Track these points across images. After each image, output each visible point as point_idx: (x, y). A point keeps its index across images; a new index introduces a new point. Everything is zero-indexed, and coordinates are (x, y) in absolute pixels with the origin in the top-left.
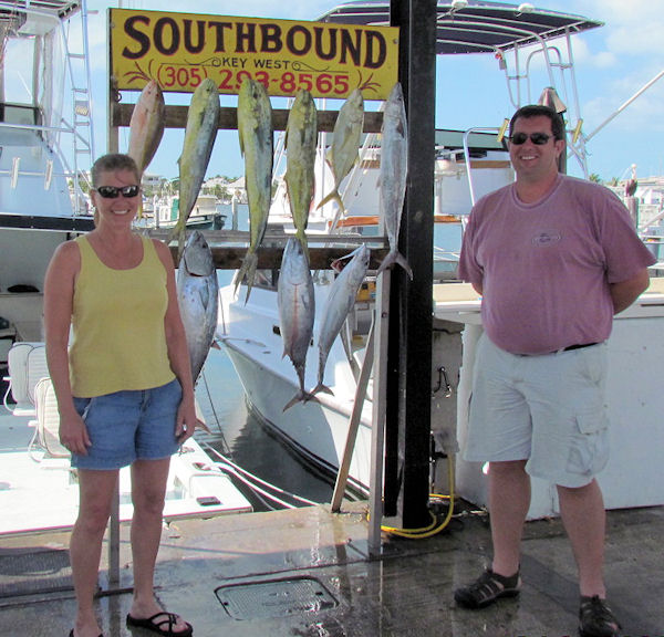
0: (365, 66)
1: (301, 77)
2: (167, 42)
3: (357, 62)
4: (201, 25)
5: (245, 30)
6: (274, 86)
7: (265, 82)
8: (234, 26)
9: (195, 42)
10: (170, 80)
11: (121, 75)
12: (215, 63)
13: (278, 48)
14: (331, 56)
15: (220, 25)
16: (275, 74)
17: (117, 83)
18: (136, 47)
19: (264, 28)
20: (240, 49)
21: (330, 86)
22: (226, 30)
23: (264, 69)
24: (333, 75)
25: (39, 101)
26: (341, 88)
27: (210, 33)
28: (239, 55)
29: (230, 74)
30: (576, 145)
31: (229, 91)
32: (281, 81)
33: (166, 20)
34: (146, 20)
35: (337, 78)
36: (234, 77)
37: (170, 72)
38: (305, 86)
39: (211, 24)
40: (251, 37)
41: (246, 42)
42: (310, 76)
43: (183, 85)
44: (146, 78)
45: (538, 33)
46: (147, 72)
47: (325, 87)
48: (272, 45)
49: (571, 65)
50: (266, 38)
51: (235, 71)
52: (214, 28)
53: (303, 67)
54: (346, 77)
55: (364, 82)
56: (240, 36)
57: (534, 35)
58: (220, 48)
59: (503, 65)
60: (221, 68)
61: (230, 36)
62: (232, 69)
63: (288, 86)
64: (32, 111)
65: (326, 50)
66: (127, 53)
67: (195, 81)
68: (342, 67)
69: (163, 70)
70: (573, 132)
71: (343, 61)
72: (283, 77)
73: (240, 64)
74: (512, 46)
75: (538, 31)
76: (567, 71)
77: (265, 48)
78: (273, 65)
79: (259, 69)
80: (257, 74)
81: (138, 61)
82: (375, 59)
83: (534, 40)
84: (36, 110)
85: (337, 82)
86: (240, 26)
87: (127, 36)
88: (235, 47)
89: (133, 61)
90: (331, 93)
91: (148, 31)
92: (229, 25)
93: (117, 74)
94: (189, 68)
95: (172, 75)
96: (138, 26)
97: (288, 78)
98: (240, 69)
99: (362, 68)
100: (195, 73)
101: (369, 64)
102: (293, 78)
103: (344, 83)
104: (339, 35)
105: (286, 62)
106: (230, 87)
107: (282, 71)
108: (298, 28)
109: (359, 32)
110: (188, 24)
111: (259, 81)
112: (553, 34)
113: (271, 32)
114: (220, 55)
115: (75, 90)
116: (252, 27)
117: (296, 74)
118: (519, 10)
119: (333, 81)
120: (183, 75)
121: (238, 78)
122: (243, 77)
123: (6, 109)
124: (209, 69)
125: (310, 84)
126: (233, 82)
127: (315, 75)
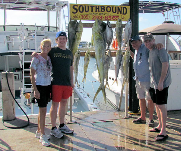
1: (109, 17)
2: (81, 10)
3: (121, 13)
4: (88, 6)
5: (97, 7)
7: (102, 18)
8: (95, 7)
9: (87, 10)
10: (82, 18)
11: (72, 17)
12: (91, 14)
13: (104, 11)
14: (115, 12)
15: (92, 6)
16: (104, 16)
18: (75, 11)
19: (101, 7)
20: (96, 11)
22: (93, 7)
23: (101, 15)
25: (57, 26)
26: (117, 19)
27: (90, 8)
28: (96, 13)
32: (105, 18)
33: (81, 6)
34: (77, 6)
35: (117, 17)
38: (110, 19)
39: (90, 6)
40: (98, 9)
41: (97, 10)
43: (84, 19)
44: (77, 17)
46: (77, 16)
48: (103, 10)
49: (179, 15)
50: (102, 9)
51: (95, 16)
52: (91, 7)
53: (109, 15)
54: (119, 17)
55: (122, 17)
56: (96, 9)
58: (92, 11)
59: (164, 15)
60: (93, 15)
61: (94, 9)
62: (95, 15)
63: (106, 19)
64: (56, 28)
65: (114, 11)
66: (73, 13)
67: (87, 18)
68: (118, 15)
69: (80, 16)
71: (118, 13)
72: (105, 17)
73: (96, 14)
74: (166, 11)
75: (171, 7)
76: (178, 17)
77: (101, 11)
78: (103, 14)
79: (100, 15)
81: (75, 14)
82: (125, 13)
83: (170, 10)
84: (57, 28)
85: (117, 18)
86: (96, 7)
87: (73, 9)
88: (95, 11)
89: (74, 14)
90: (115, 20)
91: (77, 8)
92: (94, 6)
94: (86, 15)
95: (82, 17)
96: (75, 7)
97: (106, 17)
98: (96, 15)
101: (123, 14)
102: (107, 17)
104: (117, 8)
105: (106, 14)
106: (94, 19)
107: (105, 16)
108: (108, 6)
109: (121, 7)
110: (85, 6)
112: (175, 8)
114: (92, 12)
115: (66, 24)
116: (99, 7)
117: (108, 16)
118: (165, 3)
119: (116, 17)
120: (85, 17)
121: (96, 17)
122: (97, 17)
123: (50, 28)
124: (90, 16)
125: (111, 18)
126: (95, 18)
127: (112, 16)
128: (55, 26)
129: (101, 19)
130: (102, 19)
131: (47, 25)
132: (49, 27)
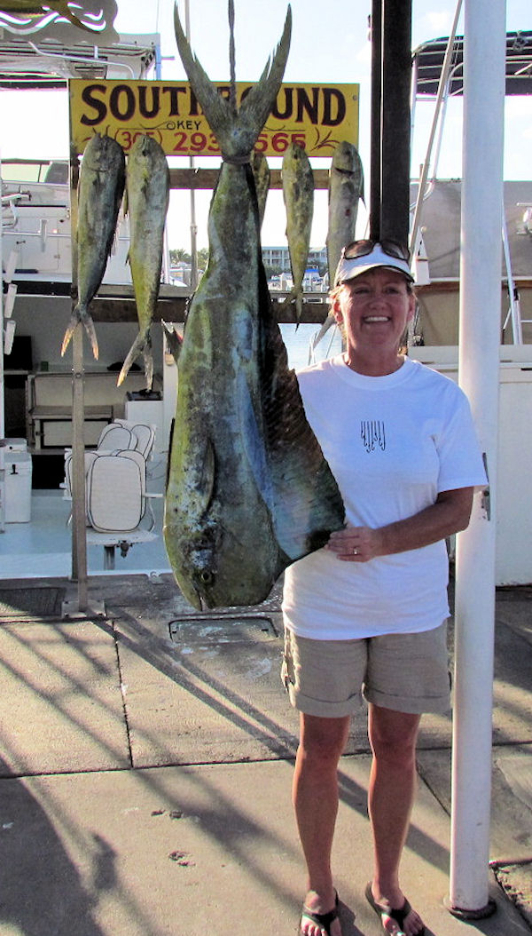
0: (323, 123)
2: (123, 108)
3: (314, 121)
4: (156, 90)
8: (188, 91)
9: (150, 108)
10: (126, 144)
11: (79, 140)
12: (170, 126)
14: (287, 115)
15: (174, 89)
18: (93, 114)
20: (194, 112)
22: (180, 95)
24: (290, 134)
27: (165, 99)
28: (193, 118)
29: (185, 136)
31: (185, 153)
33: (121, 87)
34: (102, 89)
35: (294, 137)
36: (189, 139)
37: (126, 136)
39: (165, 89)
42: (266, 136)
47: (281, 146)
51: (189, 134)
52: (168, 94)
54: (303, 136)
55: (322, 139)
58: (174, 111)
60: (176, 131)
61: (184, 100)
62: (186, 131)
65: (282, 110)
66: (85, 120)
68: (299, 126)
69: (119, 135)
71: (300, 119)
73: (194, 126)
81: (96, 127)
82: (333, 117)
87: (84, 104)
88: (189, 110)
89: (91, 127)
91: (105, 98)
92: (183, 90)
93: (76, 140)
94: (144, 132)
95: (129, 140)
96: (95, 94)
98: (194, 131)
99: (319, 126)
100: (151, 136)
101: (327, 121)
104: (295, 95)
106: (185, 149)
109: (316, 92)
110: (142, 90)
113: (226, 94)
114: (174, 118)
119: (289, 140)
121: (193, 140)
122: (198, 139)
124: (165, 133)
125: (265, 144)
126: (188, 144)
127: (274, 133)
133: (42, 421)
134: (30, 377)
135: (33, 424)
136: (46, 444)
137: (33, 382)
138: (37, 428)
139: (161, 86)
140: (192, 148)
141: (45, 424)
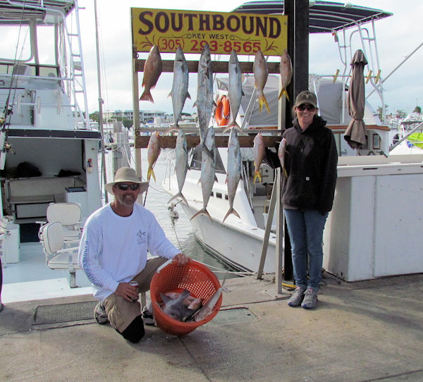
0: (270, 37)
1: (235, 43)
2: (162, 26)
3: (265, 35)
4: (180, 16)
5: (204, 18)
6: (220, 49)
7: (215, 46)
8: (198, 16)
9: (177, 25)
10: (165, 46)
11: (138, 43)
12: (189, 37)
13: (222, 28)
14: (251, 31)
15: (191, 15)
16: (221, 42)
17: (136, 48)
18: (146, 28)
19: (215, 17)
20: (201, 29)
21: (251, 48)
22: (194, 18)
23: (215, 40)
24: (253, 42)
25: (59, 63)
26: (256, 49)
27: (186, 21)
28: (201, 32)
29: (197, 42)
30: (377, 85)
32: (224, 46)
33: (161, 13)
34: (151, 14)
35: (254, 44)
36: (199, 44)
37: (165, 42)
38: (237, 49)
39: (186, 15)
40: (207, 22)
41: (205, 25)
42: (240, 43)
43: (171, 49)
44: (151, 45)
45: (356, 20)
46: (151, 41)
47: (248, 49)
48: (219, 26)
49: (374, 39)
50: (216, 23)
51: (199, 41)
52: (187, 18)
53: (236, 38)
54: (259, 43)
55: (269, 46)
56: (202, 22)
57: (354, 21)
58: (191, 28)
59: (337, 39)
60: (192, 39)
61: (196, 21)
62: (197, 40)
63: (228, 49)
64: (55, 69)
65: (248, 28)
66: (141, 32)
68: (257, 38)
69: (160, 41)
70: (375, 77)
71: (257, 34)
72: (225, 44)
73: (202, 36)
74: (342, 28)
75: (356, 19)
76: (372, 42)
77: (215, 28)
78: (219, 37)
79: (212, 39)
80: (211, 42)
81: (147, 36)
82: (275, 33)
83: (354, 24)
84: (58, 68)
85: (254, 46)
86: (201, 16)
87: (140, 22)
88: (199, 27)
89: (144, 36)
90: (252, 52)
91: (152, 19)
92: (195, 16)
93: (136, 43)
94: (174, 40)
95: (166, 44)
96: (147, 17)
97: (228, 44)
98: (202, 39)
99: (268, 38)
100: (178, 42)
101: (271, 36)
102: (231, 44)
103: (258, 47)
104: (255, 20)
105: (227, 35)
106: (197, 50)
107: (225, 40)
108: (233, 17)
109: (266, 18)
110: (173, 15)
111: (213, 46)
112: (365, 21)
113: (218, 19)
114: (191, 32)
115: (72, 55)
116: (208, 16)
117: (232, 42)
118: (345, 6)
119: (252, 46)
120: (171, 43)
121: (201, 44)
122: (204, 44)
123: (40, 68)
124: (185, 40)
125: (240, 48)
126: (198, 47)
127: (243, 42)
128: (54, 64)
129: (214, 48)
130: (216, 49)
131: (33, 62)
132: (37, 67)
133: (16, 205)
134: (7, 181)
135: (11, 207)
136: (19, 217)
137: (9, 184)
138: (13, 208)
139: (184, 13)
140: (201, 49)
141: (17, 206)
